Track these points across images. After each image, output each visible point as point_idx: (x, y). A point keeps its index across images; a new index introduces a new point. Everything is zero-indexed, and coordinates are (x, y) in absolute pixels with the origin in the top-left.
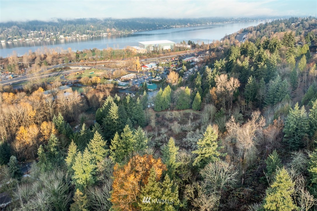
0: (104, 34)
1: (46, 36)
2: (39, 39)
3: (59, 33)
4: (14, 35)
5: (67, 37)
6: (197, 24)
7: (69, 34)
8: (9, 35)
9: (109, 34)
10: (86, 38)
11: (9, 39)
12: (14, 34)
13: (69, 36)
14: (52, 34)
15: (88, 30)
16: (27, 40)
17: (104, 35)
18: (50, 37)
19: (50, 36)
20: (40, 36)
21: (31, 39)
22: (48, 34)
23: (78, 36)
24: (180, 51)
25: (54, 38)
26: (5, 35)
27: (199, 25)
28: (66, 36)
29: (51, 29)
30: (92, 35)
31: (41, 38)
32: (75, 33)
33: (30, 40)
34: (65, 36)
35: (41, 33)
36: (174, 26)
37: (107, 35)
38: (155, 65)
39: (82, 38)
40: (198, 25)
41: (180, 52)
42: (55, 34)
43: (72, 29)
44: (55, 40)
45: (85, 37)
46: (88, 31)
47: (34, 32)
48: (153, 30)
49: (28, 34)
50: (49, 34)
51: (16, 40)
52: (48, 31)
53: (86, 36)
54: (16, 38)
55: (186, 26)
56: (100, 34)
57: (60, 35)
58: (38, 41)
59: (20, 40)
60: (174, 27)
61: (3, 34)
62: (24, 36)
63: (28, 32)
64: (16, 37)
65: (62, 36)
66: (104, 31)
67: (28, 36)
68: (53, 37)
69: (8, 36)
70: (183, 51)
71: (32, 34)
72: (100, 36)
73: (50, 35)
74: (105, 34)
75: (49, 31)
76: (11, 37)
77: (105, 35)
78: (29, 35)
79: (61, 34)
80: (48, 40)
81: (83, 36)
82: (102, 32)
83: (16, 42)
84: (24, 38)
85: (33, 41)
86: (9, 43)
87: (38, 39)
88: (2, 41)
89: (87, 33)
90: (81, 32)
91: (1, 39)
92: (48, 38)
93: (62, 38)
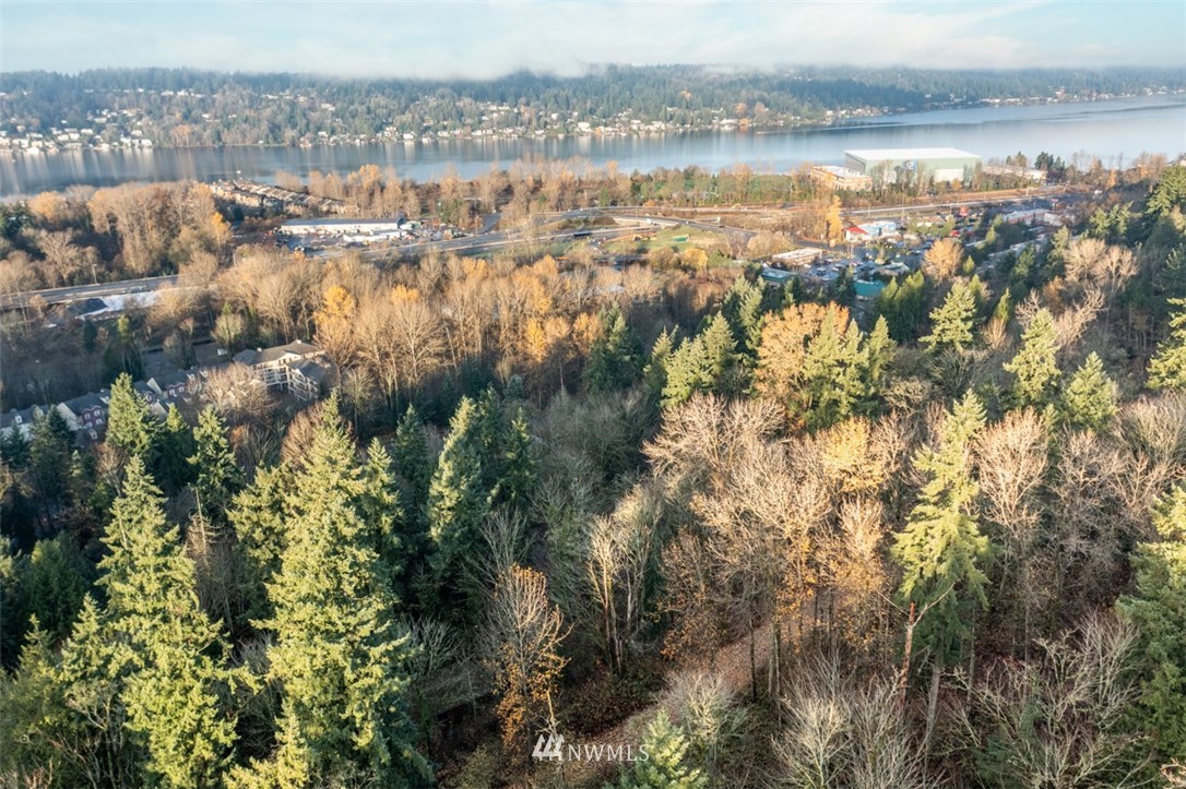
0: (725, 121)
1: (534, 123)
2: (513, 133)
3: (576, 114)
4: (441, 117)
5: (602, 128)
6: (1099, 92)
7: (608, 118)
8: (427, 117)
9: (742, 122)
10: (663, 134)
11: (427, 128)
12: (442, 114)
13: (606, 125)
14: (554, 116)
15: (672, 106)
16: (479, 133)
17: (723, 126)
18: (549, 127)
19: (546, 123)
20: (515, 121)
21: (490, 132)
22: (541, 117)
23: (635, 127)
24: (997, 189)
25: (557, 132)
26: (417, 116)
27: (1107, 97)
28: (598, 125)
29: (553, 100)
30: (683, 124)
31: (521, 129)
32: (626, 116)
33: (486, 135)
34: (594, 125)
35: (519, 113)
36: (998, 101)
37: (734, 125)
38: (893, 228)
39: (648, 132)
40: (1102, 96)
41: (997, 192)
42: (563, 118)
43: (618, 101)
44: (561, 136)
45: (659, 131)
46: (669, 109)
47: (500, 108)
48: (909, 110)
49: (482, 114)
50: (546, 116)
51: (445, 134)
52: (543, 107)
53: (663, 127)
54: (445, 128)
55: (1049, 99)
56: (710, 123)
57: (579, 121)
58: (510, 137)
59: (457, 132)
60: (994, 104)
61: (410, 112)
62: (469, 121)
63: (482, 108)
64: (445, 123)
65: (584, 126)
66: (727, 112)
67: (480, 122)
68: (555, 127)
69: (423, 121)
70: (1011, 188)
71: (495, 115)
72: (710, 127)
73: (548, 120)
74: (730, 121)
75: (546, 106)
76: (431, 123)
77: (727, 125)
78: (484, 118)
79: (582, 118)
80: (540, 135)
81: (652, 128)
82: (716, 115)
83: (447, 138)
84: (468, 129)
85: (495, 138)
86: (425, 140)
87: (511, 134)
88: (406, 136)
89: (668, 117)
90: (647, 113)
91: (403, 128)
92: (542, 131)
93: (583, 129)
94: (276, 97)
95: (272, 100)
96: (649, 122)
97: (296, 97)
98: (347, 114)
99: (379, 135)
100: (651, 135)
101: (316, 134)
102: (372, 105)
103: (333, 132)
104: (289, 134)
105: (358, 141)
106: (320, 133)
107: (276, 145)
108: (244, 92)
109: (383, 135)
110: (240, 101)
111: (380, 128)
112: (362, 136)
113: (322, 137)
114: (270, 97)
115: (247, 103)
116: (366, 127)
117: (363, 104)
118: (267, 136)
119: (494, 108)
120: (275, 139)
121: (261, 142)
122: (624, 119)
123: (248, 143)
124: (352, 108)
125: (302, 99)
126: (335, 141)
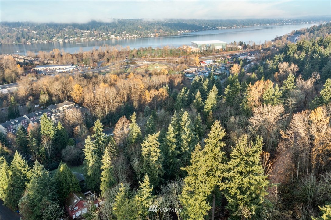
0: (152, 34)
1: (98, 36)
3: (110, 33)
4: (70, 34)
5: (118, 37)
6: (244, 25)
7: (119, 34)
8: (66, 34)
9: (156, 34)
10: (135, 38)
11: (66, 38)
13: (119, 36)
14: (104, 34)
16: (82, 39)
17: (151, 35)
18: (103, 37)
19: (102, 36)
20: (92, 35)
21: (85, 38)
22: (100, 34)
23: (127, 36)
25: (105, 38)
26: (63, 34)
27: (246, 26)
28: (117, 36)
29: (103, 29)
30: (140, 35)
31: (94, 37)
33: (85, 39)
34: (116, 36)
35: (93, 33)
36: (220, 28)
38: (212, 62)
39: (131, 38)
41: (232, 51)
42: (106, 34)
43: (122, 29)
44: (107, 39)
45: (134, 37)
46: (136, 31)
47: (88, 31)
48: (199, 31)
50: (101, 33)
51: (72, 39)
52: (100, 31)
53: (135, 36)
54: (72, 37)
55: (233, 27)
57: (111, 35)
58: (92, 40)
59: (76, 39)
60: (219, 29)
61: (60, 33)
62: (79, 35)
63: (82, 32)
64: (72, 36)
65: (113, 36)
66: (152, 32)
67: (82, 36)
68: (105, 37)
69: (65, 36)
71: (86, 33)
72: (148, 36)
73: (102, 35)
74: (153, 34)
76: (67, 36)
77: (152, 35)
78: (83, 34)
79: (112, 34)
80: (101, 39)
81: (132, 36)
82: (149, 33)
83: (73, 41)
84: (79, 38)
85: (87, 40)
86: (66, 41)
87: (92, 39)
88: (60, 40)
89: (136, 33)
90: (130, 32)
91: (59, 38)
94: (17, 29)
97: (23, 29)
98: (41, 34)
99: (52, 40)
102: (48, 31)
103: (37, 39)
104: (23, 40)
105: (45, 42)
106: (33, 40)
107: (19, 44)
108: (6, 28)
110: (5, 30)
111: (52, 38)
112: (46, 40)
114: (15, 29)
115: (7, 31)
116: (47, 38)
117: (45, 31)
118: (16, 41)
119: (86, 31)
120: (19, 42)
121: (14, 43)
122: (124, 34)
123: (10, 43)
124: (42, 32)
125: (25, 29)
126: (38, 42)
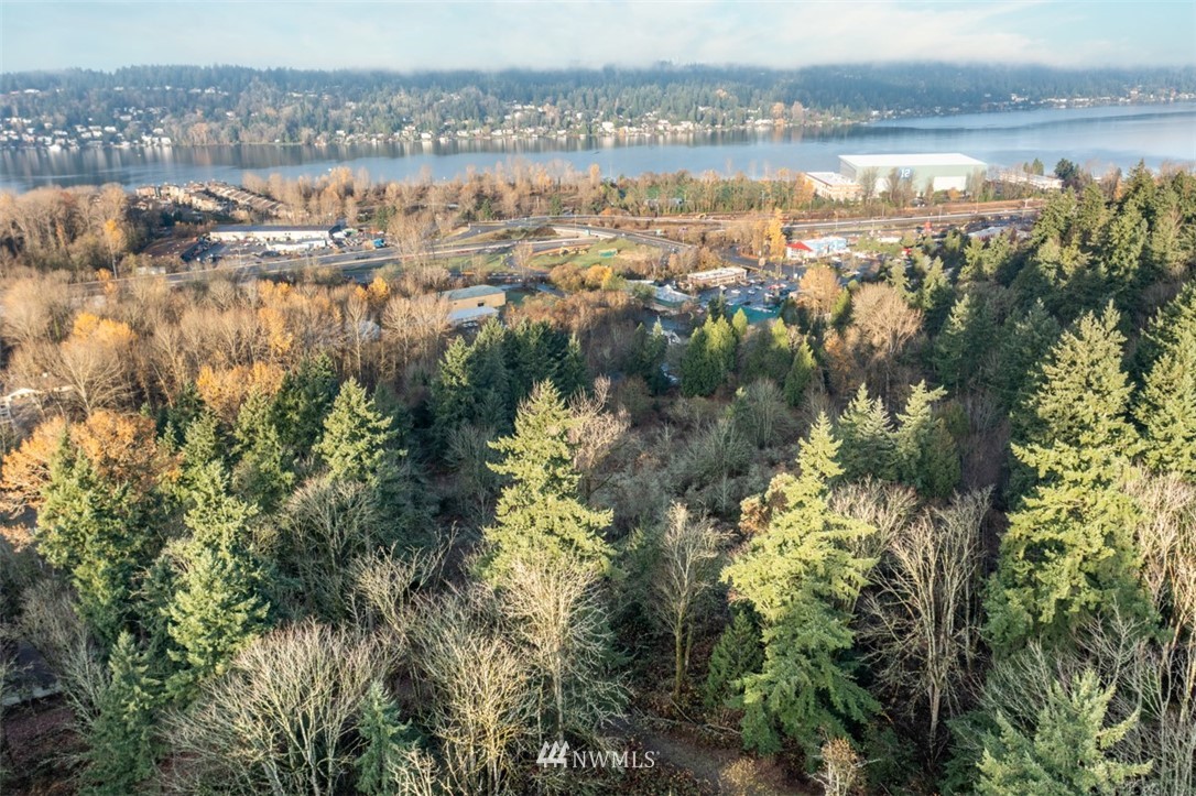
0: (759, 122)
1: (557, 122)
2: (535, 133)
3: (602, 113)
4: (462, 116)
5: (626, 128)
6: (1178, 92)
7: (635, 117)
8: (448, 116)
9: (778, 122)
10: (691, 135)
11: (448, 127)
12: (463, 111)
13: (631, 125)
14: (579, 116)
15: (706, 104)
16: (498, 132)
17: (757, 126)
18: (572, 126)
19: (570, 123)
20: (539, 119)
21: (510, 131)
22: (565, 116)
23: (661, 127)
24: (999, 199)
25: (580, 131)
27: (1187, 97)
28: (622, 125)
29: (580, 99)
30: (713, 124)
31: (542, 129)
32: (655, 116)
33: (507, 135)
34: (618, 126)
35: (544, 113)
36: (1064, 100)
37: (770, 125)
38: (843, 245)
39: (675, 133)
40: (1182, 96)
41: (996, 203)
42: (588, 119)
43: (648, 100)
44: (582, 137)
45: (687, 131)
46: (701, 109)
47: (525, 107)
48: (964, 111)
49: (506, 113)
50: (571, 115)
51: (464, 133)
52: (569, 106)
53: (691, 128)
54: (465, 127)
55: (1121, 99)
56: (744, 123)
57: (604, 120)
58: (531, 137)
59: (477, 131)
60: (1060, 104)
62: (490, 120)
63: (507, 107)
64: (467, 122)
65: (608, 126)
66: (763, 112)
67: (502, 121)
68: (578, 127)
69: (444, 120)
70: (1013, 198)
71: (518, 115)
72: (742, 127)
73: (573, 120)
74: (765, 121)
75: (573, 105)
76: (452, 122)
77: (761, 125)
78: (507, 117)
79: (607, 118)
80: (562, 136)
81: (679, 128)
82: (752, 115)
83: (466, 138)
84: (488, 128)
85: (515, 137)
86: (442, 140)
87: (531, 134)
88: (424, 135)
89: (699, 117)
90: (676, 113)
91: (422, 127)
92: (564, 131)
93: (607, 129)
94: (300, 95)
95: (296, 98)
96: (678, 123)
97: (320, 95)
98: (368, 113)
99: (397, 134)
100: (679, 135)
101: (335, 132)
102: (394, 104)
103: (351, 131)
104: (306, 132)
105: (374, 140)
106: (338, 132)
107: (292, 144)
108: (268, 90)
109: (401, 134)
110: (264, 99)
111: (399, 127)
112: (380, 135)
113: (340, 136)
114: (295, 95)
115: (270, 101)
116: (383, 126)
117: (385, 102)
118: (283, 135)
119: (519, 107)
120: (292, 138)
121: (277, 141)
122: (651, 119)
123: (264, 142)
124: (373, 106)
125: (326, 97)
126: (351, 140)
